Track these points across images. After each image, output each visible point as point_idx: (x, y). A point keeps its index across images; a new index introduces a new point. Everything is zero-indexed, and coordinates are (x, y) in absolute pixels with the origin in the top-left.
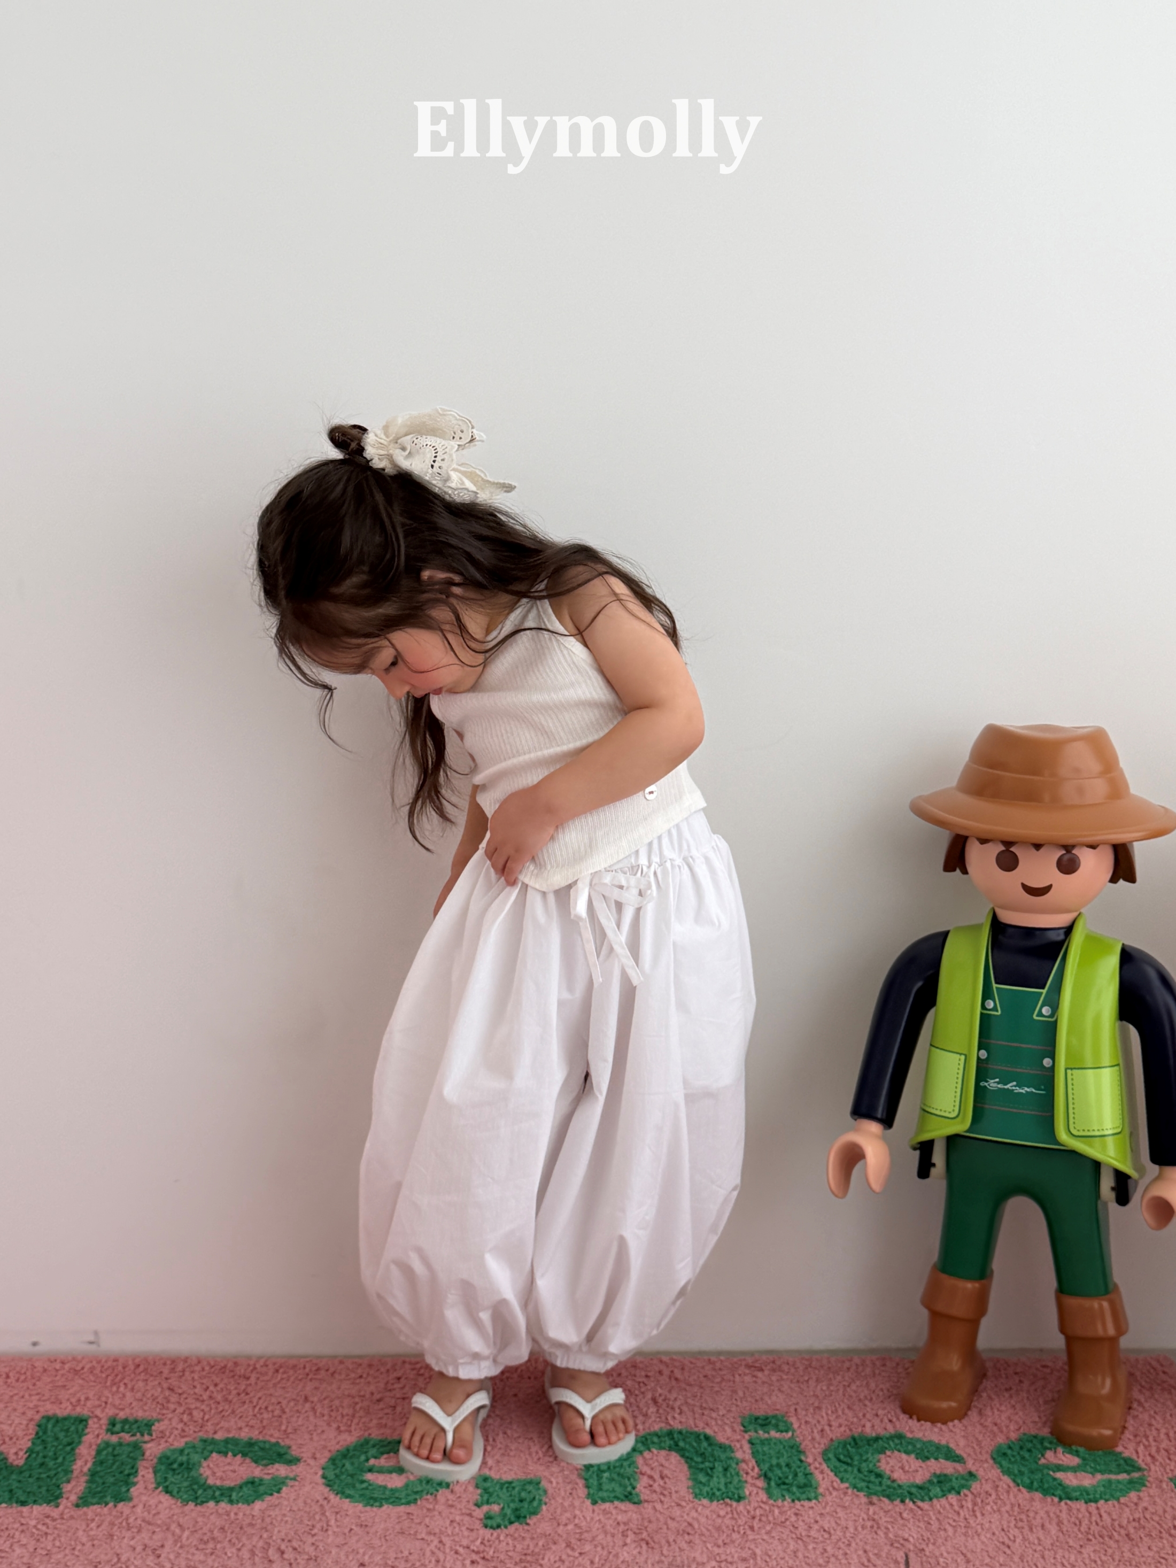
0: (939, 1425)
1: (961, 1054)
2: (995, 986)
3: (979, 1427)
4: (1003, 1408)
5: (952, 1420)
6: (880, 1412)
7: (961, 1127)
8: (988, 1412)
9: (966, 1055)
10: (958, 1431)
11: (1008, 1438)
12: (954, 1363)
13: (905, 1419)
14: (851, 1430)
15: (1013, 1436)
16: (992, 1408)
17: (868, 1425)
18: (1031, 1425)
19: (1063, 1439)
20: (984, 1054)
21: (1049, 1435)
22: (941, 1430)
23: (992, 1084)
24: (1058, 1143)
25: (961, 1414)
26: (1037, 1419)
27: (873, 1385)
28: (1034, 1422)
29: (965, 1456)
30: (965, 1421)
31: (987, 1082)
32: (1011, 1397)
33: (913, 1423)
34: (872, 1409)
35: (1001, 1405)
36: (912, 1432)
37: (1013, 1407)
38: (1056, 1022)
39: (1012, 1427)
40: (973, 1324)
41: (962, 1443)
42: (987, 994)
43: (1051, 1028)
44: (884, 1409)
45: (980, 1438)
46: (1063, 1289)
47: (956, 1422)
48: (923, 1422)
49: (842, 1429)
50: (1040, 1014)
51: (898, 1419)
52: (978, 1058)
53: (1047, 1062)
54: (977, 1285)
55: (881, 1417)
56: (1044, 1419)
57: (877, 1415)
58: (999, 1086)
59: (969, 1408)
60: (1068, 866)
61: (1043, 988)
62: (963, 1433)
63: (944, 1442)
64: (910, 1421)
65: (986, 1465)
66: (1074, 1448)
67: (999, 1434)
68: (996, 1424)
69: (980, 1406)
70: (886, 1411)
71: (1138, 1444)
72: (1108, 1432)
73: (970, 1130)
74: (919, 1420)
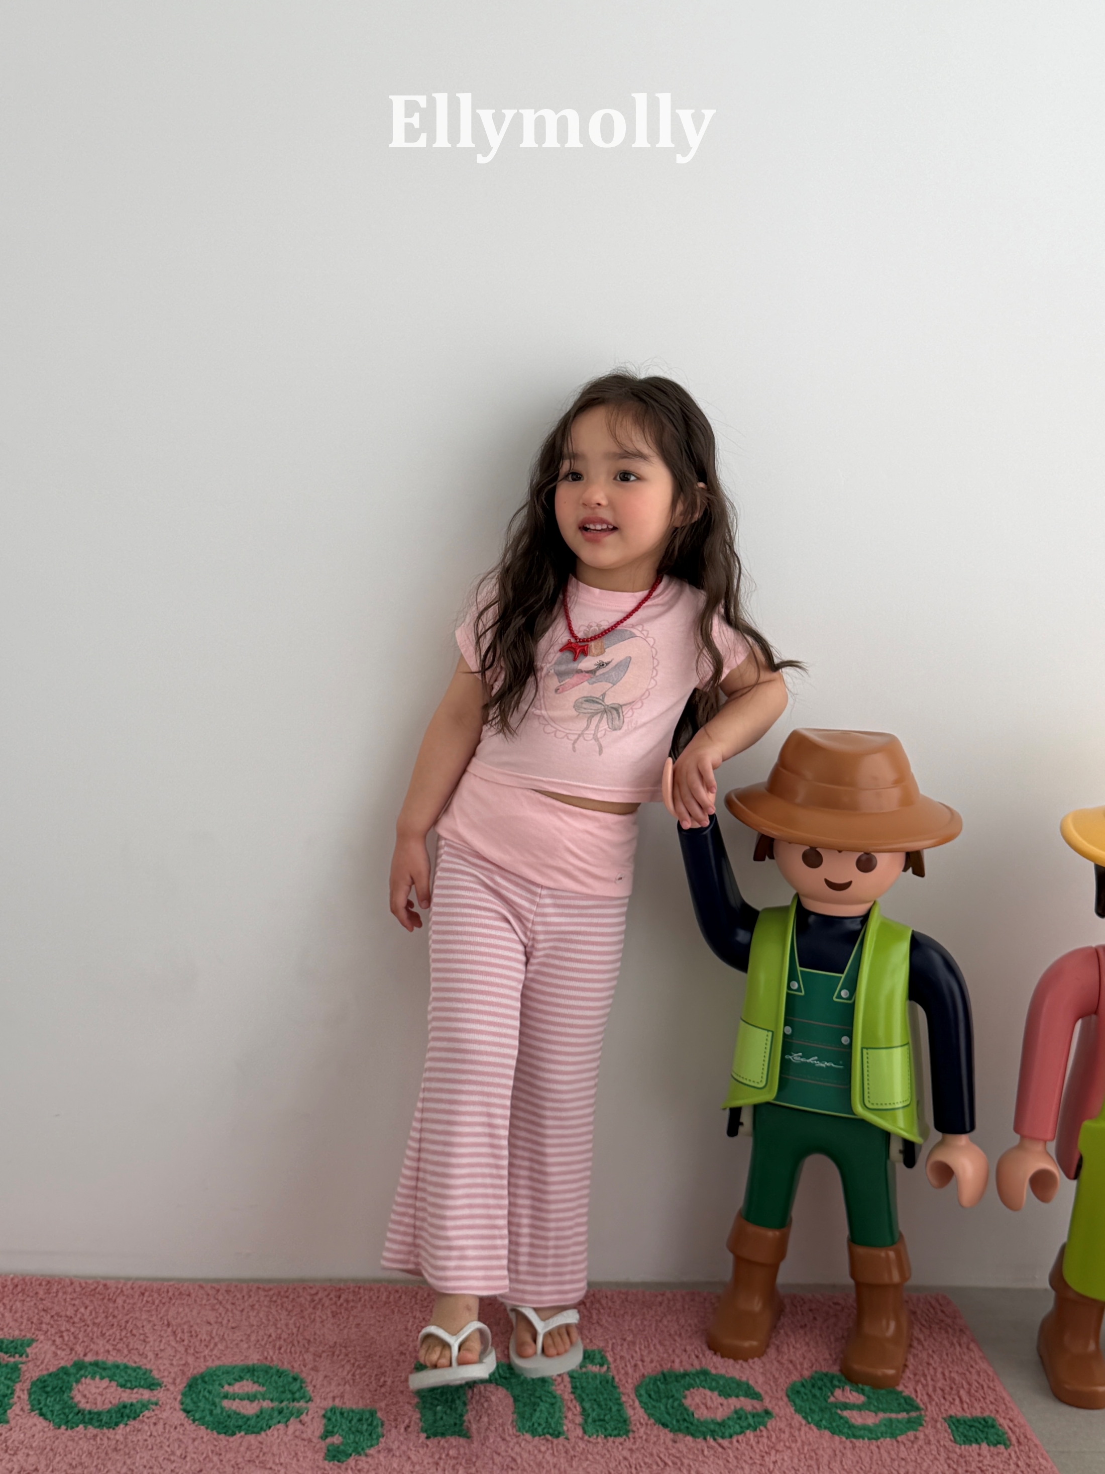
0: (740, 1362)
1: (768, 1031)
2: (799, 969)
3: (775, 1363)
4: (798, 1346)
5: (753, 1358)
6: (688, 1348)
7: (769, 1096)
8: (785, 1349)
9: (773, 1032)
10: (757, 1368)
11: (801, 1375)
12: (756, 1305)
13: (710, 1355)
14: (661, 1365)
15: (806, 1373)
16: (788, 1345)
17: (677, 1361)
18: (823, 1363)
19: (851, 1378)
20: (789, 1030)
21: (838, 1373)
22: (742, 1366)
23: (796, 1058)
24: (854, 1114)
25: (760, 1353)
26: (828, 1357)
27: (682, 1321)
28: (825, 1359)
30: (764, 1359)
31: (791, 1055)
32: (806, 1334)
33: (717, 1360)
34: (681, 1345)
35: (796, 1342)
36: (716, 1368)
37: (808, 1344)
38: (854, 1002)
39: (805, 1366)
40: (774, 1269)
41: (761, 1379)
42: (792, 976)
43: (849, 1010)
44: (691, 1344)
45: (777, 1376)
46: (854, 1240)
47: (756, 1359)
48: (726, 1359)
49: (653, 1365)
50: (839, 996)
51: (704, 1355)
52: (784, 1034)
53: (845, 1040)
54: (777, 1233)
55: (688, 1353)
56: (834, 1356)
57: (685, 1351)
58: (802, 1060)
59: (768, 1346)
60: (866, 864)
61: (842, 973)
62: (761, 1370)
64: (715, 1358)
66: (861, 1386)
67: (795, 1372)
68: (791, 1362)
69: (777, 1342)
70: (693, 1347)
71: (918, 1382)
72: (891, 1372)
73: (776, 1099)
74: (722, 1357)
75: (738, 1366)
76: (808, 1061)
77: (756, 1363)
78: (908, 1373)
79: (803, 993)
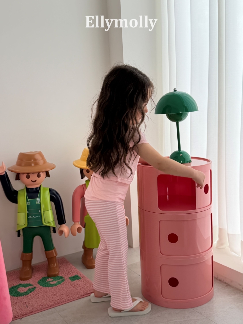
0: (27, 280)
1: (24, 213)
2: (28, 199)
4: (38, 274)
7: (25, 226)
8: (35, 275)
9: (25, 213)
11: (40, 279)
14: (11, 286)
15: (41, 278)
17: (14, 284)
19: (49, 276)
20: (28, 212)
23: (30, 217)
25: (31, 277)
26: (44, 274)
27: (13, 277)
29: (33, 284)
30: (32, 278)
32: (39, 272)
34: (14, 281)
36: (23, 283)
37: (40, 273)
38: (40, 204)
41: (32, 282)
42: (27, 201)
43: (40, 205)
44: (16, 280)
45: (35, 280)
46: (46, 250)
47: (30, 279)
50: (37, 203)
52: (27, 213)
53: (39, 211)
54: (30, 254)
55: (16, 282)
58: (32, 217)
59: (32, 276)
60: (39, 176)
61: (37, 198)
63: (29, 283)
64: (22, 281)
65: (37, 285)
66: (52, 277)
67: (38, 279)
68: (37, 277)
71: (62, 273)
72: (57, 273)
73: (27, 227)
74: (23, 281)
75: (27, 281)
76: (33, 217)
77: (30, 280)
78: (60, 272)
79: (30, 204)
